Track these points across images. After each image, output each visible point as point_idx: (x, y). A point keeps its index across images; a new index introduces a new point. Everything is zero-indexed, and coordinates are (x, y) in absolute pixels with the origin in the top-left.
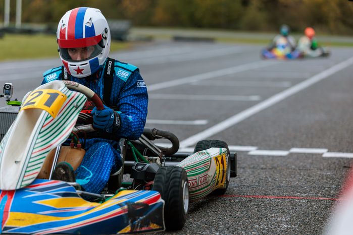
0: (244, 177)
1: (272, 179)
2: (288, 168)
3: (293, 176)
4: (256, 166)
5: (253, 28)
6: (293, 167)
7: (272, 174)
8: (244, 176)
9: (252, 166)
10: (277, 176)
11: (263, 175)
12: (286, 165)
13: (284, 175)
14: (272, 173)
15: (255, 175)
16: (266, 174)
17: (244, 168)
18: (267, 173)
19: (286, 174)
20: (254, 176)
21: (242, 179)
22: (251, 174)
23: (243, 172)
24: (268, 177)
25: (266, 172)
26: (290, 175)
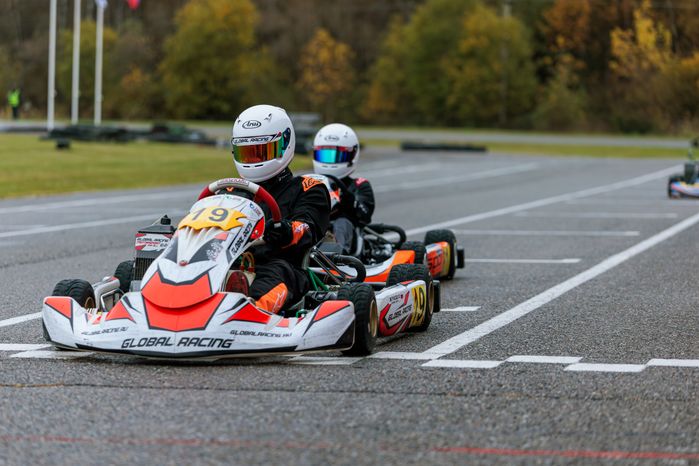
0: (560, 416)
1: (616, 419)
2: (646, 398)
3: (657, 413)
4: (581, 393)
5: (560, 124)
6: (656, 394)
7: (613, 410)
8: (558, 413)
9: (573, 395)
10: (625, 413)
11: (596, 411)
12: (643, 391)
13: (639, 411)
14: (614, 406)
15: (581, 411)
16: (601, 410)
17: (557, 398)
18: (604, 407)
19: (642, 410)
20: (580, 414)
21: (556, 419)
22: (574, 410)
23: (556, 405)
24: (608, 415)
25: (601, 405)
26: (651, 411)
